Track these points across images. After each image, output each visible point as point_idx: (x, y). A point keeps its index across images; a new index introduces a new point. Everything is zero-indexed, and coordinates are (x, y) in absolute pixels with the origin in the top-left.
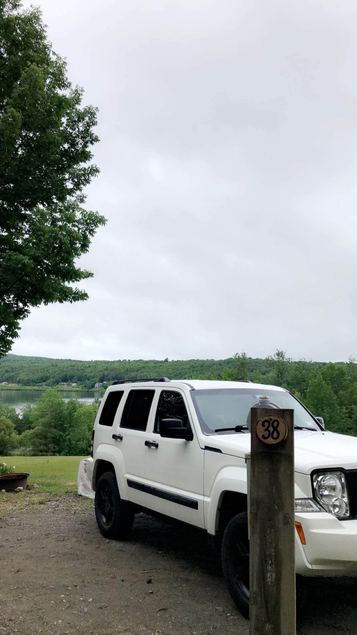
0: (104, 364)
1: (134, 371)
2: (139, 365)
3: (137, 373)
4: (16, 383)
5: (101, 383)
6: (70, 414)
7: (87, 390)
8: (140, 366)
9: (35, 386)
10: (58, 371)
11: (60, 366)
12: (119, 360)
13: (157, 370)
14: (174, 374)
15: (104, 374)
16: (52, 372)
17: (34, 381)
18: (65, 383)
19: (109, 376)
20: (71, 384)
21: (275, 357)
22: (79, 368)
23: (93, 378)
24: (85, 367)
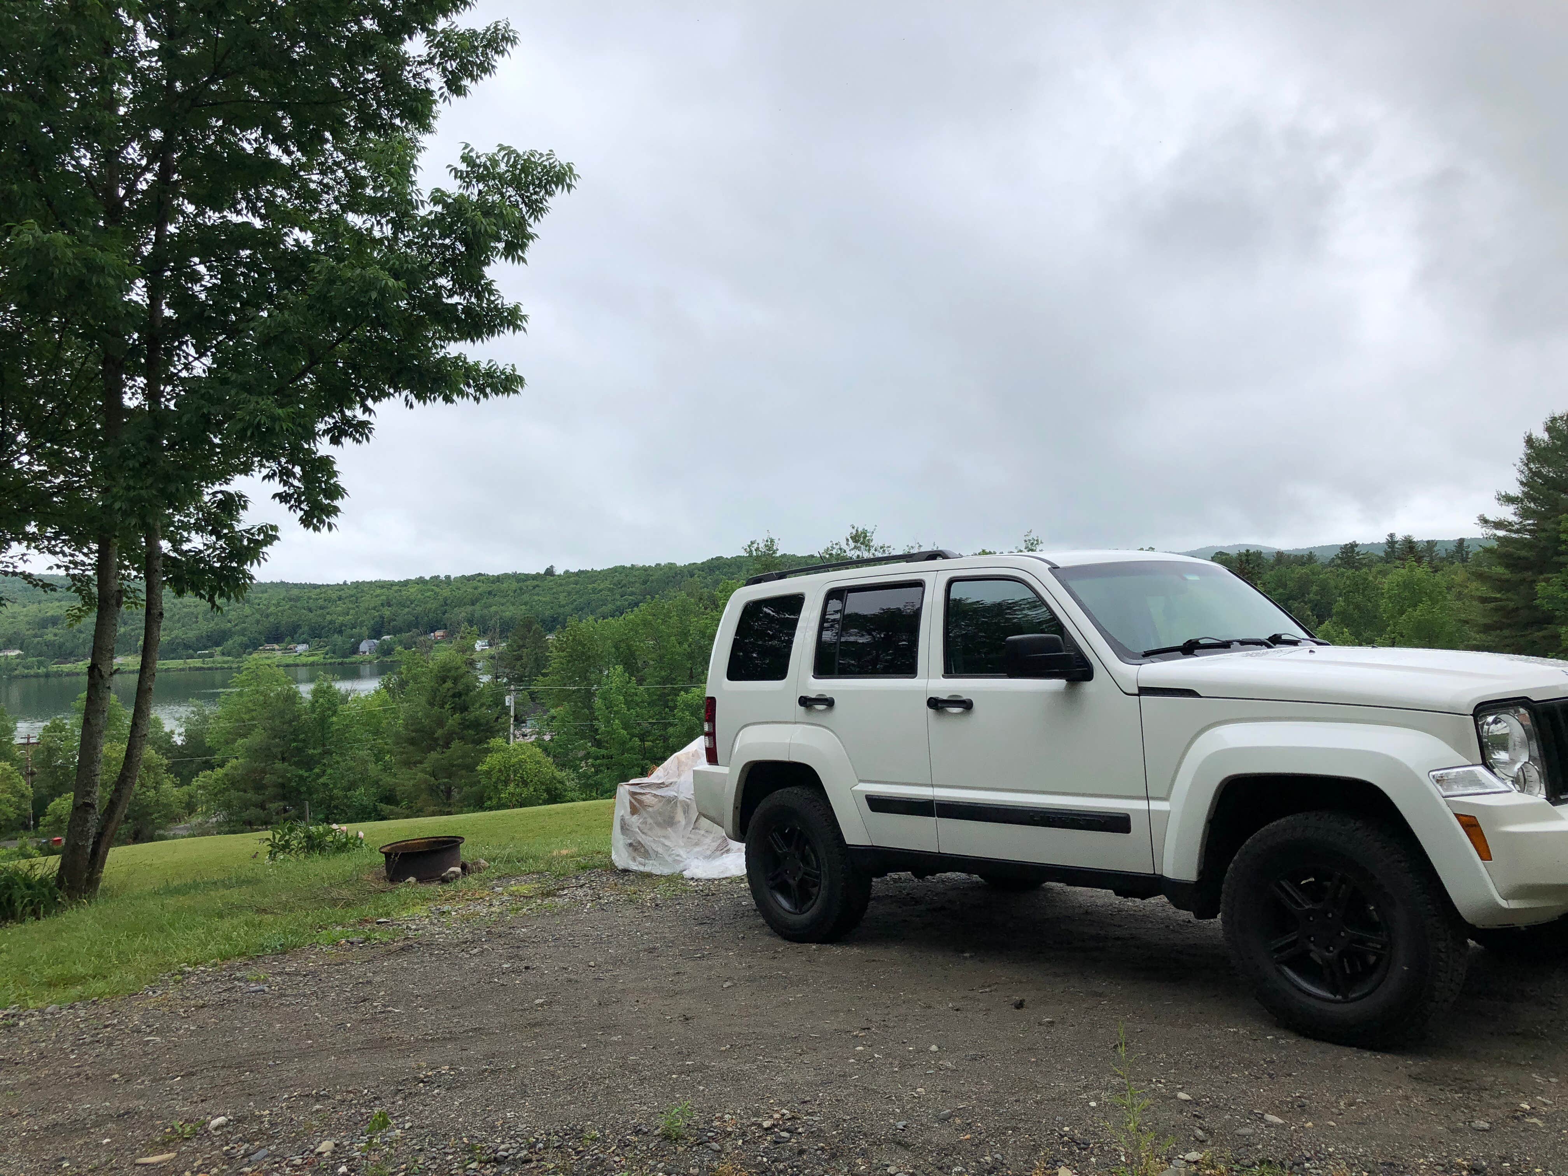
0: (378, 591)
1: (465, 604)
2: (476, 588)
3: (470, 608)
4: (136, 652)
5: (375, 641)
6: (322, 722)
7: (340, 660)
8: (480, 590)
9: (192, 657)
10: (253, 614)
11: (257, 601)
12: (421, 577)
13: (526, 597)
14: (573, 606)
15: (382, 617)
16: (236, 619)
17: (187, 647)
18: (276, 647)
19: (395, 620)
20: (292, 646)
21: (847, 544)
22: (311, 604)
23: (354, 627)
24: (328, 600)
